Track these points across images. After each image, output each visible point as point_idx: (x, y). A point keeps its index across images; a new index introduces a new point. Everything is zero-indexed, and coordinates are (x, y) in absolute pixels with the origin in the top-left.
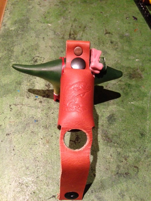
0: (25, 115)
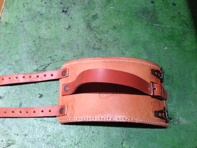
0: (34, 10)
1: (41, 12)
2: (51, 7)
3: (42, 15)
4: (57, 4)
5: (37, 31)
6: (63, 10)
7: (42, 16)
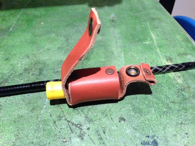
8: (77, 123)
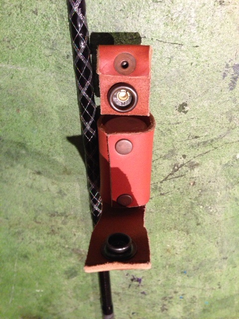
1: (185, 276)
2: (164, 286)
3: (182, 273)
4: (152, 292)
5: (193, 244)
6: (140, 282)
7: (183, 271)
8: (171, 170)
